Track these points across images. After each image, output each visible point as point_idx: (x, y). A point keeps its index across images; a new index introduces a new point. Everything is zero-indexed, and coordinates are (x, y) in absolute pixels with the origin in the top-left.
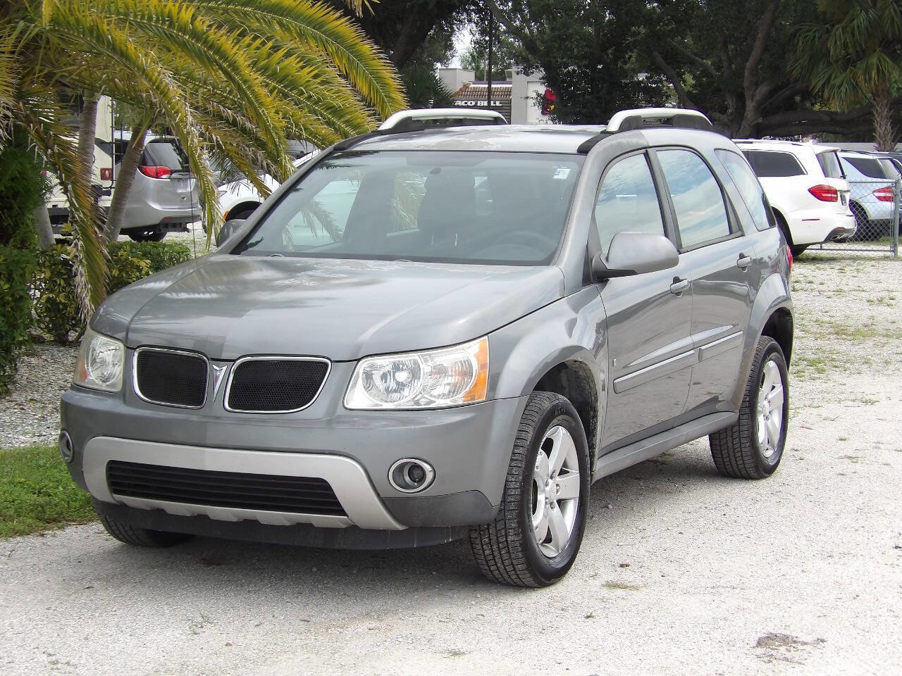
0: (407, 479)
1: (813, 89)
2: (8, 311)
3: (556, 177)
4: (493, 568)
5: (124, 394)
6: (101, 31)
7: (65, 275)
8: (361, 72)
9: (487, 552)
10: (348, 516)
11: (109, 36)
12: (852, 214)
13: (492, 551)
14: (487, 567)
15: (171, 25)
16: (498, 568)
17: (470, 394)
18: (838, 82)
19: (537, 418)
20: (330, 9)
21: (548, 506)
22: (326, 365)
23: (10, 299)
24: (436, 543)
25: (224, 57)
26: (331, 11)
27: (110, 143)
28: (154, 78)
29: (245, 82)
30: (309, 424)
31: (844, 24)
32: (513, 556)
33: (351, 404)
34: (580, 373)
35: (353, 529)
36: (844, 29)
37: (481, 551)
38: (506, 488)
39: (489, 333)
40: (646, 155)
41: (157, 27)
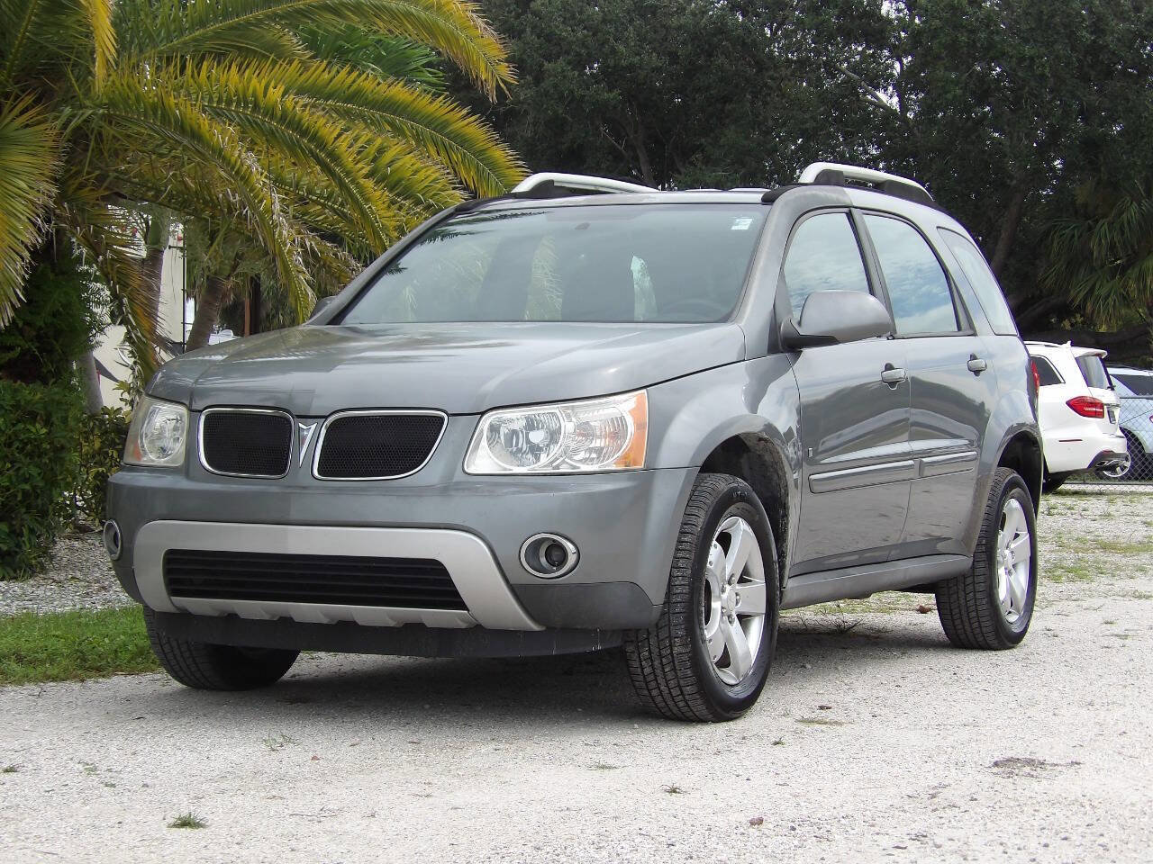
0: (543, 560)
1: (1073, 300)
2: (46, 463)
3: (734, 228)
4: (655, 693)
5: (188, 468)
6: (167, 107)
7: (119, 444)
8: (494, 185)
9: (647, 670)
10: (468, 611)
11: (177, 111)
12: (1123, 435)
13: (653, 669)
14: (646, 692)
15: (256, 107)
16: (661, 692)
17: (625, 459)
18: (1103, 292)
19: (711, 501)
20: (455, 104)
21: (725, 618)
22: (442, 419)
23: (48, 447)
24: (581, 650)
25: (321, 144)
26: (455, 108)
27: (180, 343)
28: (233, 159)
29: (348, 174)
30: (420, 492)
31: (1110, 218)
32: (679, 674)
33: (473, 468)
34: (766, 458)
35: (477, 630)
36: (1111, 224)
37: (639, 670)
38: (670, 586)
39: (648, 386)
40: (850, 216)
41: (237, 113)
